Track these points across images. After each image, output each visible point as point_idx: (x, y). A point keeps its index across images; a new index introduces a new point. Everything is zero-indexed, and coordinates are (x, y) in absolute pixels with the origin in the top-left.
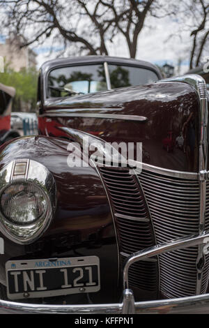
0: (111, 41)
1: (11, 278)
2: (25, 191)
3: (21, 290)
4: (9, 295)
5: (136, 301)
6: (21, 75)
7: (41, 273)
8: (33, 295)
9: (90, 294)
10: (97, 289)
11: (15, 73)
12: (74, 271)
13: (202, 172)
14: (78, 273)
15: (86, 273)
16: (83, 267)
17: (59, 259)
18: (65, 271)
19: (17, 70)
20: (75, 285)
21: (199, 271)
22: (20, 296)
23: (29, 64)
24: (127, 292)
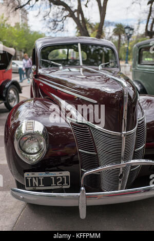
0: (86, 6)
1: (27, 180)
2: (32, 137)
3: (32, 186)
4: (26, 188)
5: (86, 192)
6: (16, 29)
7: (41, 178)
8: (37, 188)
9: (65, 189)
10: (68, 187)
11: (11, 27)
12: (58, 178)
13: (123, 133)
14: (59, 179)
15: (63, 179)
16: (62, 177)
17: (50, 173)
18: (53, 178)
19: (13, 25)
20: (58, 184)
21: (120, 180)
22: (32, 188)
23: (22, 21)
24: (82, 188)
